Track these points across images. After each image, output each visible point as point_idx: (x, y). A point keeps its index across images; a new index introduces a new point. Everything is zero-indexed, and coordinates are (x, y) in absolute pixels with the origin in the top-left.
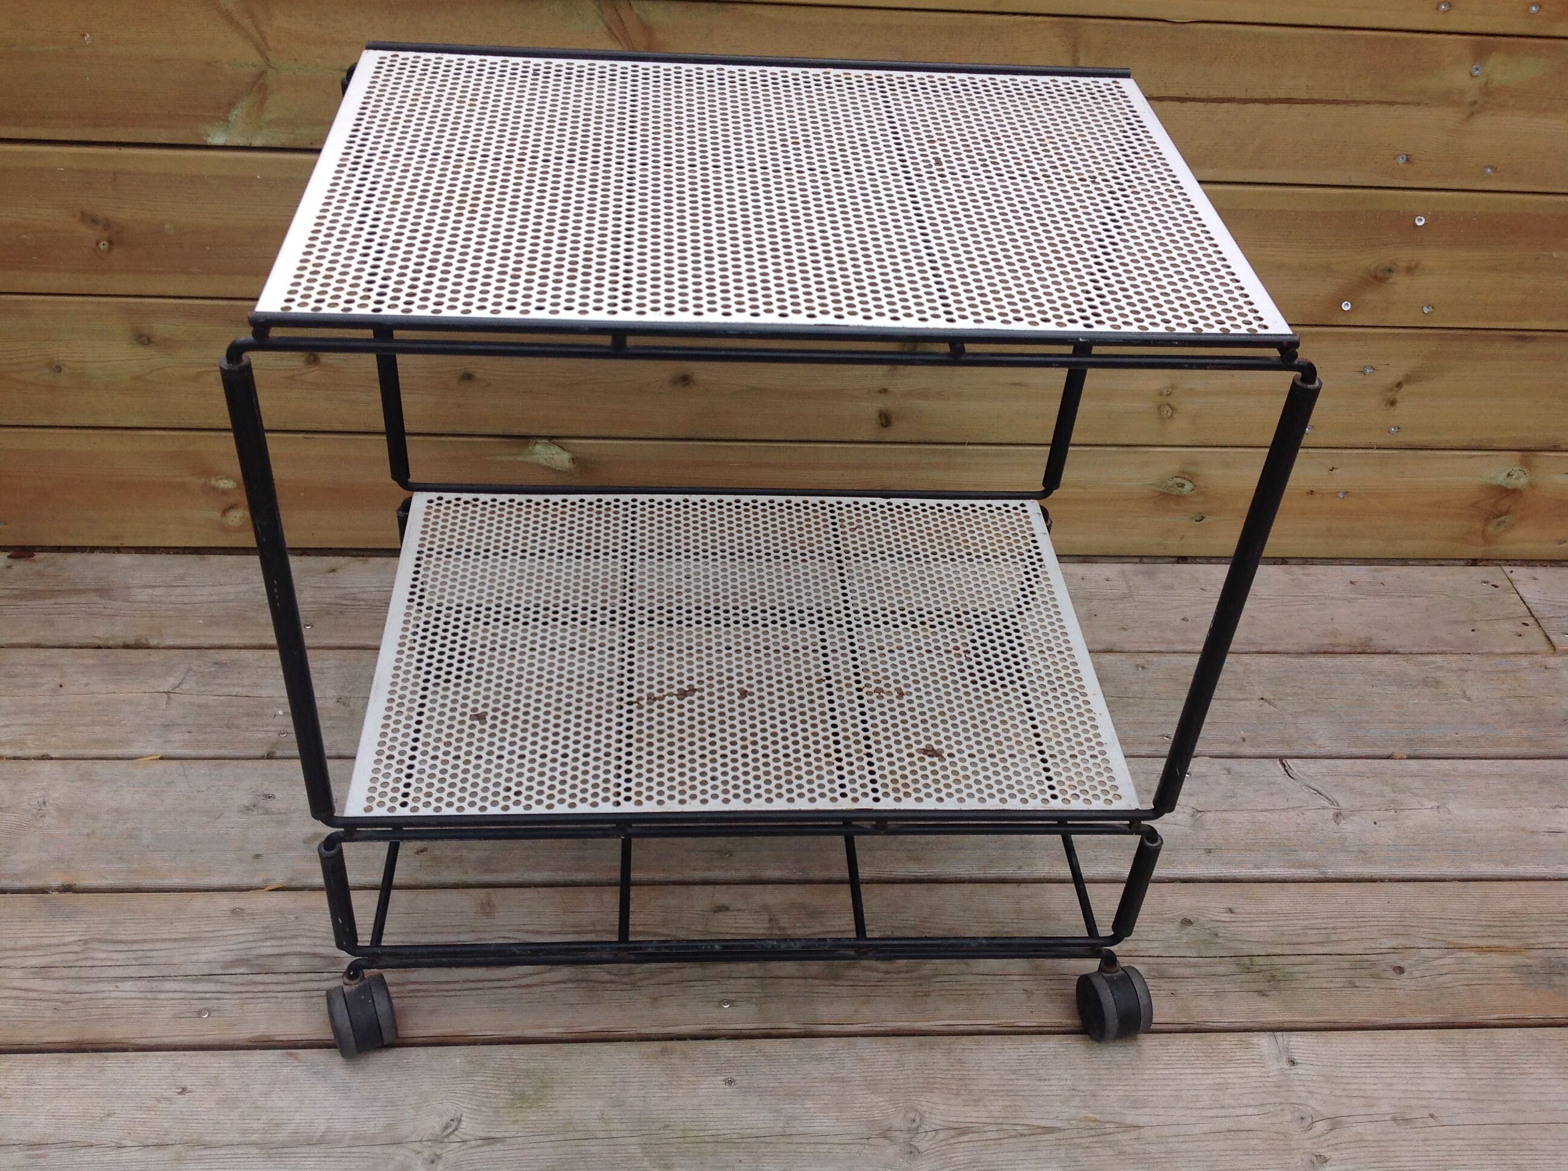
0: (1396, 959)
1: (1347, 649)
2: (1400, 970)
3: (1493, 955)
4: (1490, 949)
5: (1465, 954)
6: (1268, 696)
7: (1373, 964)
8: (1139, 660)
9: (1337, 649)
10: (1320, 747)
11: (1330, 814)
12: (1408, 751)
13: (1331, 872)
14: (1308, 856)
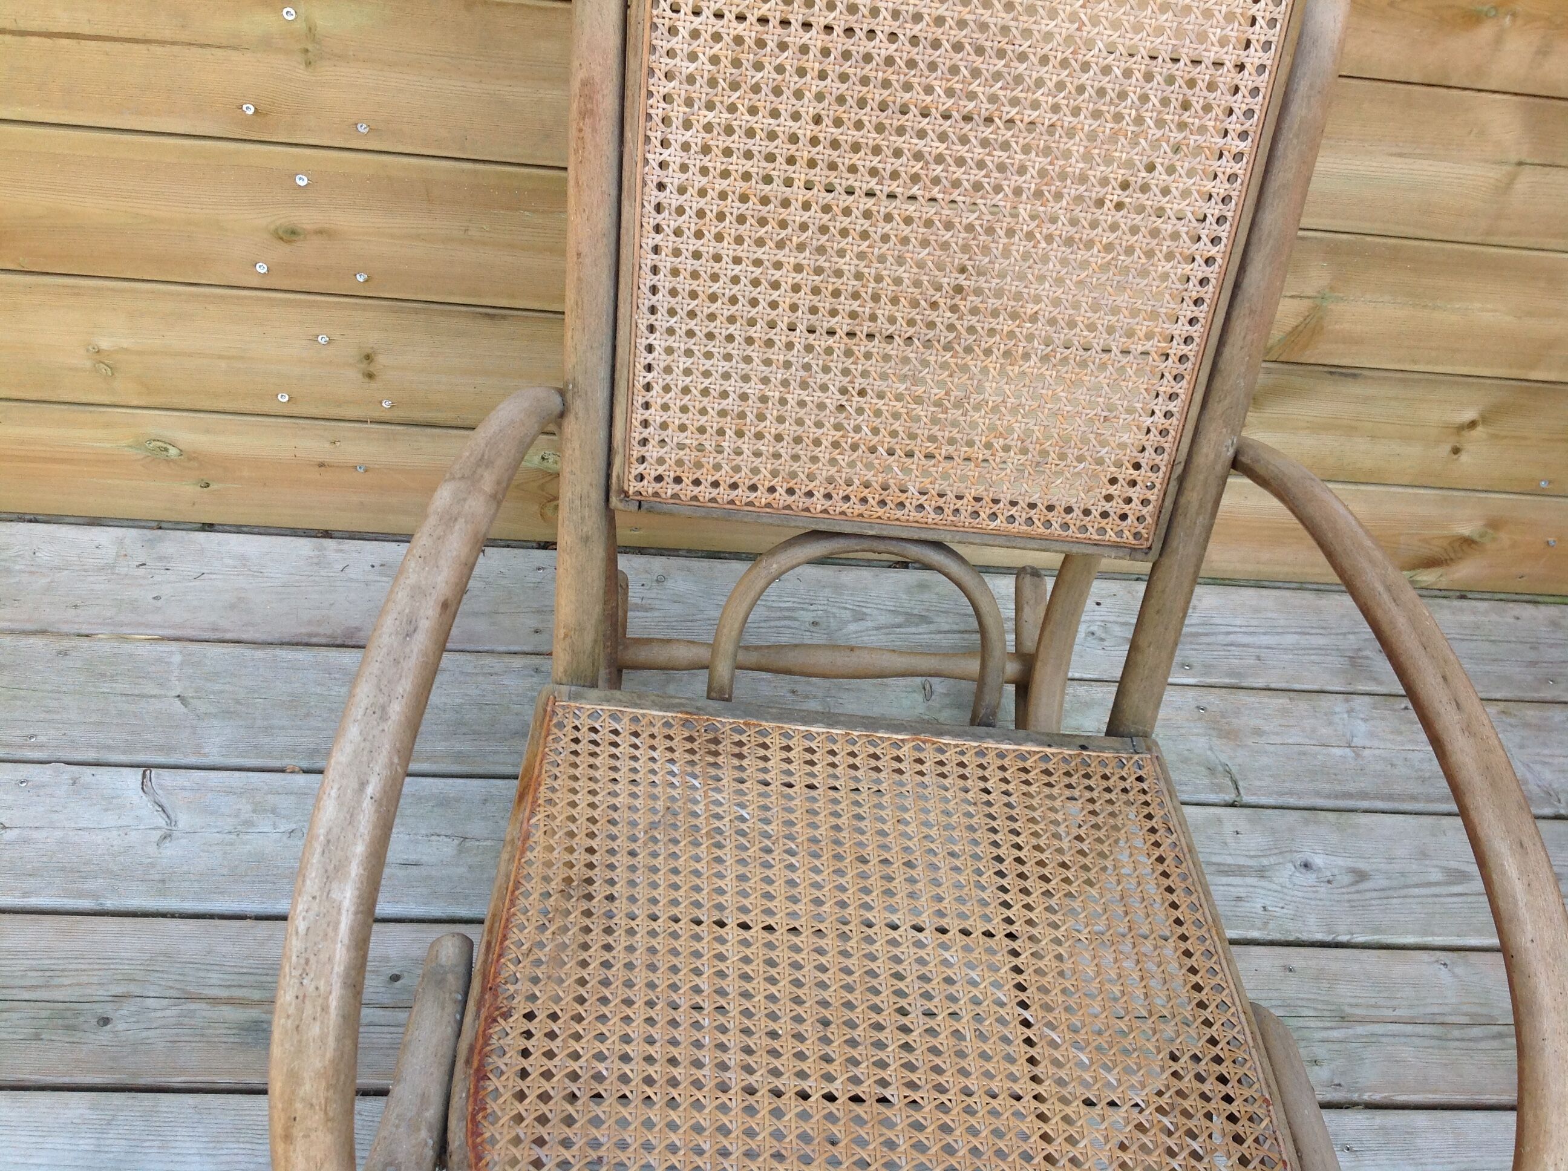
0: (107, 1010)
1: (323, 641)
2: (105, 1021)
3: (224, 1008)
4: (230, 1001)
5: (193, 1006)
6: (190, 693)
7: (77, 1014)
8: (66, 644)
9: (314, 640)
10: (205, 755)
11: (156, 835)
12: (305, 764)
13: (109, 904)
14: (93, 884)
